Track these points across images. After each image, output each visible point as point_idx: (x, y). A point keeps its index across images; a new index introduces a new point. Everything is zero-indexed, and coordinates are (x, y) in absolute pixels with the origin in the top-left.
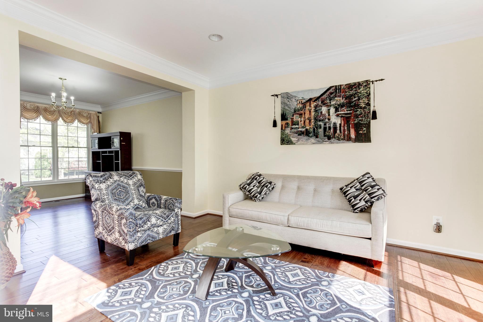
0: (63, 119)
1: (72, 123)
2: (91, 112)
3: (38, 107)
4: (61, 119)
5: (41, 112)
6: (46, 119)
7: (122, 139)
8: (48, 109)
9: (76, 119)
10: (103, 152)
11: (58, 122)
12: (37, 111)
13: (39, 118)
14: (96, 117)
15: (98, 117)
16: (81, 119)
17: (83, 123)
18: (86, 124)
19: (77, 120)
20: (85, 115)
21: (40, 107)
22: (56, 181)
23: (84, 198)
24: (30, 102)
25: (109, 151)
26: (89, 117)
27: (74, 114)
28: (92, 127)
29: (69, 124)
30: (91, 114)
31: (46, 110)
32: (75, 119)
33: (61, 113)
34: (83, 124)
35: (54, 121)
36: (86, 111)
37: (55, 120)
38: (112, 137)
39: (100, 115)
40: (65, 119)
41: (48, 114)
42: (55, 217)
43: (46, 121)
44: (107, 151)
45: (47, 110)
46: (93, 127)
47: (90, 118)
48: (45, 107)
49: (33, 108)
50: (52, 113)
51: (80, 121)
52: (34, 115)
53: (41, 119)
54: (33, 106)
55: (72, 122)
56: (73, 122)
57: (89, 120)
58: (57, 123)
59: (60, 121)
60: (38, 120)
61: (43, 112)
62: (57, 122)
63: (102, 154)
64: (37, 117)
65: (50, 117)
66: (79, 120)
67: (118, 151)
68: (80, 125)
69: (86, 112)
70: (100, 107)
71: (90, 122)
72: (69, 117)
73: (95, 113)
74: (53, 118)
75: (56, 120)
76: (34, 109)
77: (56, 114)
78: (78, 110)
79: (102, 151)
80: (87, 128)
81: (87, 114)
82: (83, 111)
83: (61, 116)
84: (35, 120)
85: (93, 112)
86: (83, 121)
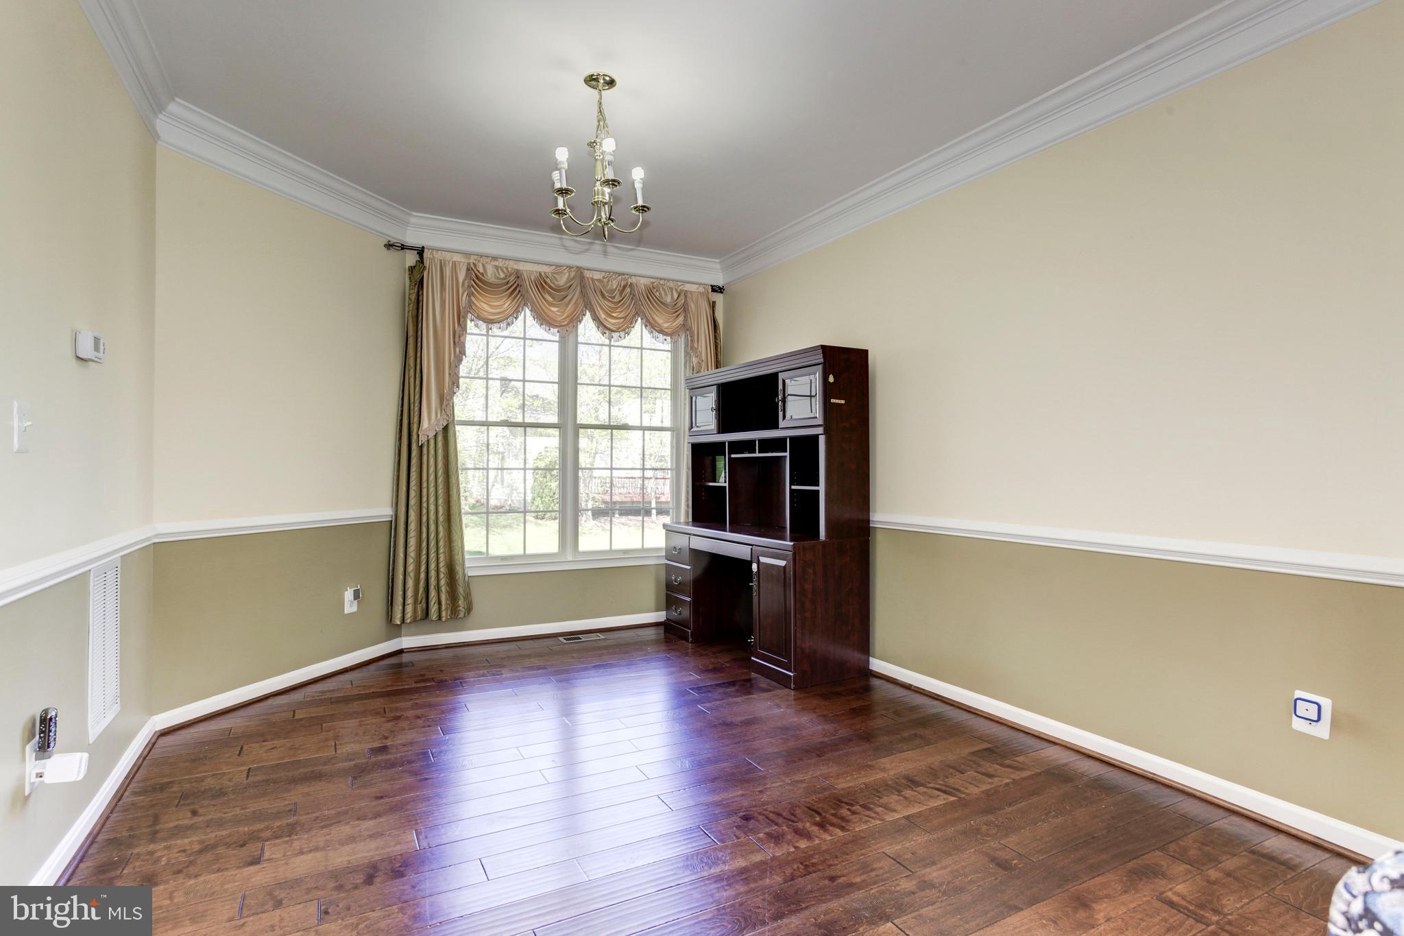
0: (596, 318)
1: (624, 330)
2: (687, 287)
3: (518, 275)
4: (588, 314)
5: (527, 291)
6: (544, 319)
7: (831, 379)
8: (548, 280)
9: (637, 314)
10: (736, 446)
11: (581, 327)
12: (516, 288)
13: (521, 317)
14: (705, 306)
15: (713, 305)
16: (657, 319)
17: (661, 332)
18: (671, 335)
19: (639, 319)
20: (669, 300)
21: (525, 273)
22: (570, 558)
23: (661, 630)
24: (495, 258)
25: (762, 441)
26: (681, 307)
27: (633, 295)
28: (692, 347)
29: (613, 334)
30: (689, 295)
31: (542, 284)
32: (634, 316)
33: (591, 295)
34: (661, 337)
35: (568, 324)
36: (671, 284)
37: (571, 321)
38: (781, 376)
39: (718, 298)
40: (603, 316)
41: (550, 299)
42: (567, 711)
43: (542, 324)
44: (753, 441)
45: (545, 282)
46: (696, 345)
47: (685, 308)
48: (540, 274)
49: (504, 279)
50: (560, 294)
51: (652, 325)
52: (506, 304)
53: (526, 322)
54: (503, 272)
55: (625, 328)
56: (628, 327)
57: (681, 320)
58: (577, 336)
59: (587, 329)
60: (517, 327)
61: (533, 293)
62: (576, 328)
63: (729, 454)
64: (516, 313)
65: (552, 309)
66: (648, 321)
67: (815, 438)
68: (648, 339)
69: (671, 289)
70: (718, 266)
71: (685, 327)
72: (614, 310)
73: (701, 289)
74: (563, 312)
75: (575, 320)
76: (508, 283)
77: (574, 301)
78: (643, 281)
79: (730, 443)
80: (674, 352)
81: (676, 296)
82: (662, 282)
83: (589, 306)
84: (508, 324)
85: (693, 288)
86: (660, 321)
